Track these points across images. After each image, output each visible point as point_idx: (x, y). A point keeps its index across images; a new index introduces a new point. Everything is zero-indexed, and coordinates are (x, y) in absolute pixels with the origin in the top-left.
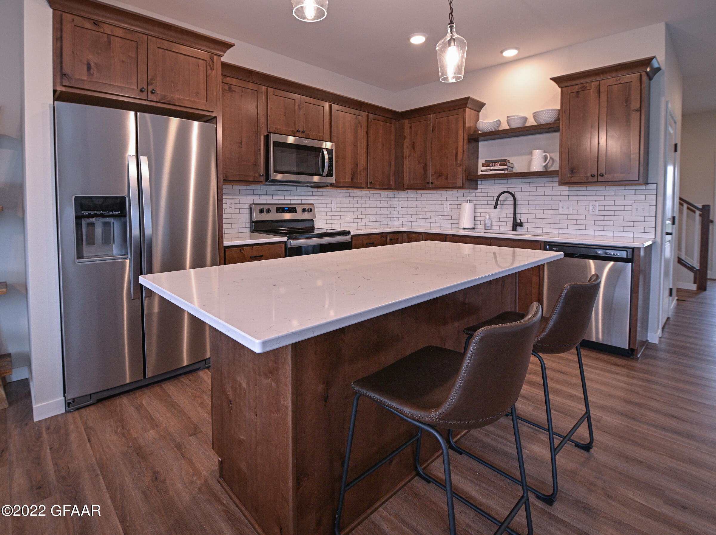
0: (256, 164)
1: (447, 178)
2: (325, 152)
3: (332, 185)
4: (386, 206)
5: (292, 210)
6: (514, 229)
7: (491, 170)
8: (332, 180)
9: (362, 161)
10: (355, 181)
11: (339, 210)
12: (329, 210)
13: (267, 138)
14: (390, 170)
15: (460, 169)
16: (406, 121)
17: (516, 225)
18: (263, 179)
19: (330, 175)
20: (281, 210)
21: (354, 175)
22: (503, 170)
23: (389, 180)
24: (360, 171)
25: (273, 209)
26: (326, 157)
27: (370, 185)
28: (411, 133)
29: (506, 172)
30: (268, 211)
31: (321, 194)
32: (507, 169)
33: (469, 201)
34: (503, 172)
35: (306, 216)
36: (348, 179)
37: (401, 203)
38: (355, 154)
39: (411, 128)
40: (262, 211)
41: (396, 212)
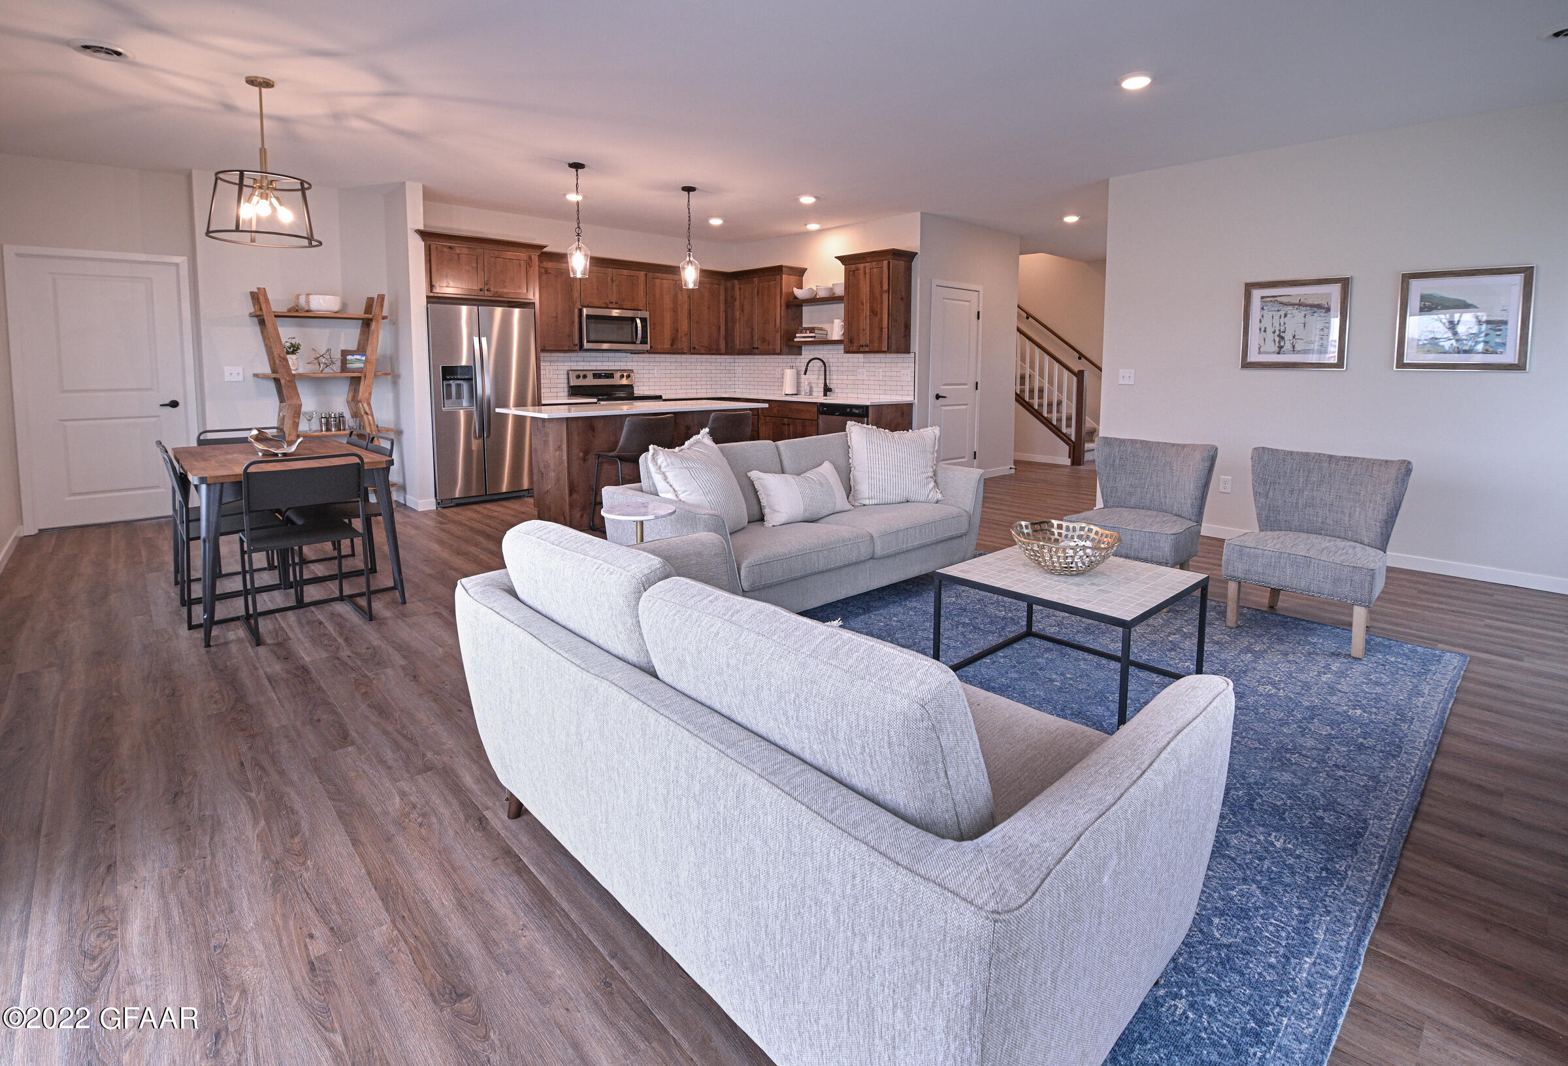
0: (570, 336)
1: (769, 345)
2: (638, 321)
3: (648, 352)
4: (724, 371)
5: (610, 375)
6: (825, 395)
7: (804, 337)
8: (648, 347)
9: (684, 326)
10: (674, 347)
11: (663, 376)
12: (651, 376)
13: (581, 311)
14: (719, 334)
15: (778, 335)
16: (736, 282)
17: (827, 390)
18: (577, 348)
19: (644, 342)
20: (597, 375)
21: (673, 342)
22: (812, 337)
23: (718, 344)
24: (681, 337)
25: (590, 375)
26: (639, 325)
27: (693, 351)
28: (740, 295)
29: (813, 339)
30: (585, 377)
31: (641, 359)
32: (815, 337)
33: (792, 367)
34: (810, 339)
35: (625, 382)
36: (667, 346)
37: (741, 368)
38: (675, 320)
39: (740, 289)
40: (578, 377)
41: (736, 379)
